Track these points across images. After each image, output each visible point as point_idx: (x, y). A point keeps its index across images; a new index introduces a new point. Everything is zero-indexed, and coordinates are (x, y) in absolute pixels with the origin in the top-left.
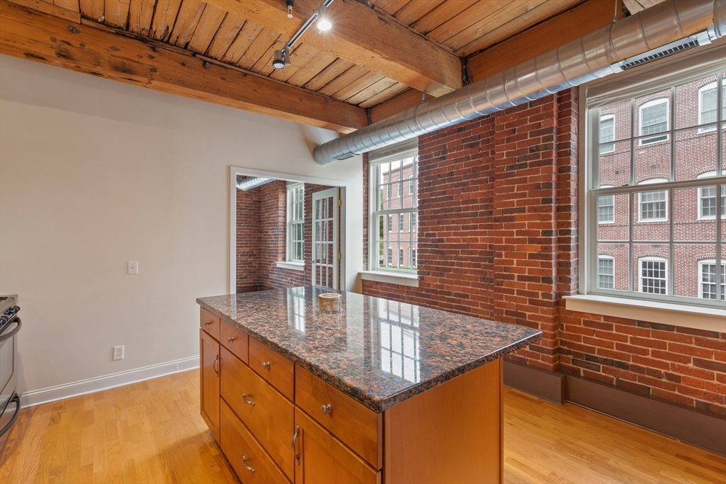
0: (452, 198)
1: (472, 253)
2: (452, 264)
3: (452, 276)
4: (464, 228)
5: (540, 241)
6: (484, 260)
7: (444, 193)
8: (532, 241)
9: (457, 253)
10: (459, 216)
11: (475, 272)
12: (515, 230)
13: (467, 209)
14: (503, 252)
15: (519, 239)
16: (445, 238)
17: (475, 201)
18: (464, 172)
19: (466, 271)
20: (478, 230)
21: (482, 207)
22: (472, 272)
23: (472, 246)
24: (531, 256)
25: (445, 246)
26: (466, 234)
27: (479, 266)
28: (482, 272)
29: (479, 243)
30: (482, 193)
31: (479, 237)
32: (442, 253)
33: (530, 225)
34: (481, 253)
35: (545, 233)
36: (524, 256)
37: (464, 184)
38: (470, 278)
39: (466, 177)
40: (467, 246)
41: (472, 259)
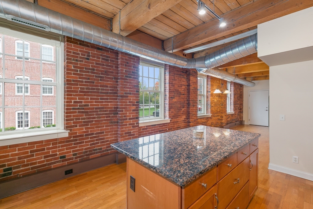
0: (94, 82)
1: (106, 111)
2: (94, 118)
3: (94, 124)
4: (101, 99)
5: (135, 105)
6: (112, 114)
7: (89, 79)
8: (133, 105)
9: (98, 112)
10: (98, 93)
11: (107, 120)
12: (128, 101)
13: (103, 90)
14: (124, 110)
15: (129, 104)
16: (89, 104)
17: (107, 87)
18: (101, 71)
19: (102, 120)
20: (109, 100)
21: (111, 90)
22: (105, 120)
23: (106, 108)
24: (133, 110)
25: (89, 109)
26: (103, 102)
27: (110, 117)
28: (111, 119)
29: (109, 106)
30: (110, 84)
31: (109, 103)
32: (87, 112)
33: (133, 99)
34: (110, 111)
35: (137, 102)
36: (130, 110)
37: (101, 77)
38: (104, 123)
39: (102, 74)
40: (103, 108)
41: (106, 114)
